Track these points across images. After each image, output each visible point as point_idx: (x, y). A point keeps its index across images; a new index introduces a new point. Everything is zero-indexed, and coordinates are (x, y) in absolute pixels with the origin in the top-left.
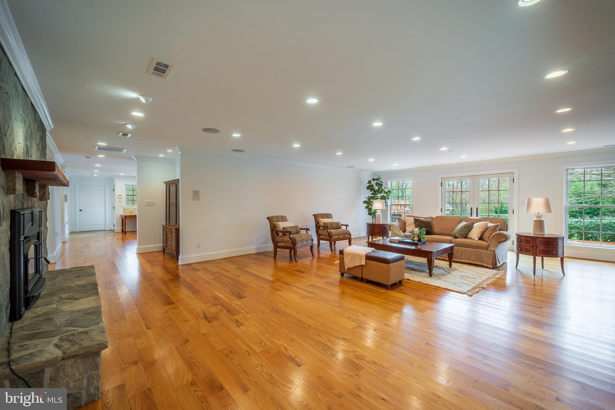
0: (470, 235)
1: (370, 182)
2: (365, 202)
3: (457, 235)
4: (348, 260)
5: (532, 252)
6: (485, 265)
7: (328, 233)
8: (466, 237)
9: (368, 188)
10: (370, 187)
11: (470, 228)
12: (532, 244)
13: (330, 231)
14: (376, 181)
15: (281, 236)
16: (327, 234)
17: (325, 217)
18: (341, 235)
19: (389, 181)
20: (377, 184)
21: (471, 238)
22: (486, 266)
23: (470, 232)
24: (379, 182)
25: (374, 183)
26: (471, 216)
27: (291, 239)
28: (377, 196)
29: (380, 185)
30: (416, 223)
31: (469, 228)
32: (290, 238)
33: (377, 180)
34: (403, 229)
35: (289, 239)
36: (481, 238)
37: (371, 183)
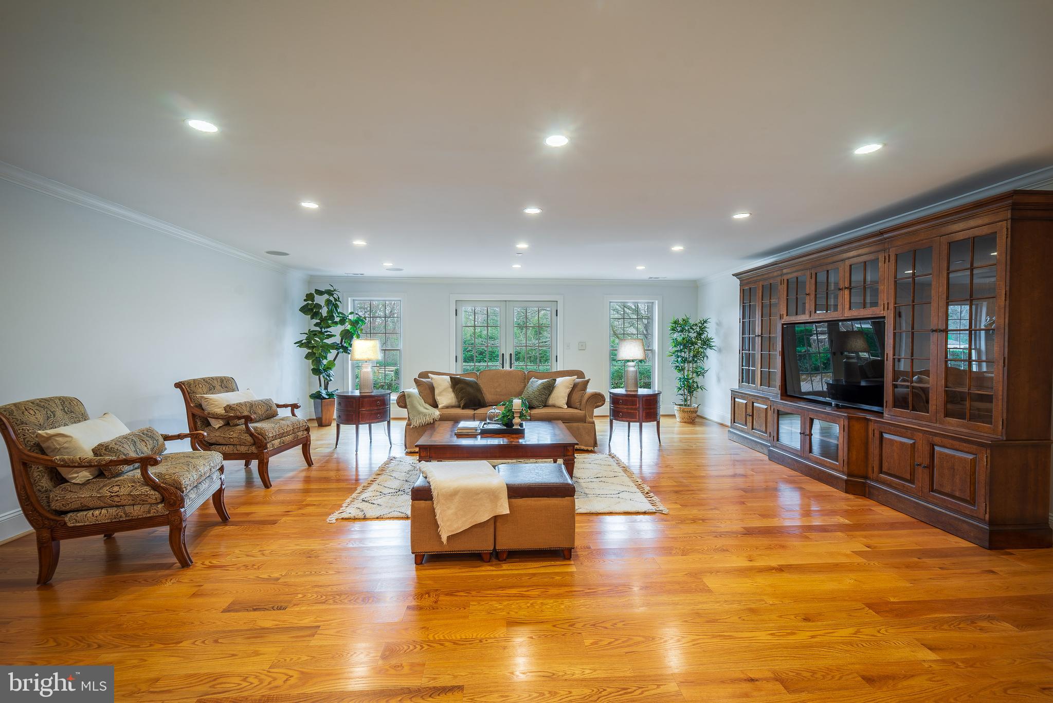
0: (551, 401)
1: (310, 297)
2: (300, 344)
3: (535, 403)
4: (450, 512)
5: (638, 417)
6: (583, 447)
7: (251, 435)
8: (545, 406)
9: (304, 310)
10: (310, 309)
11: (551, 389)
12: (638, 405)
13: (255, 429)
14: (326, 296)
15: (87, 482)
16: (249, 438)
17: (218, 387)
18: (288, 433)
19: (349, 299)
20: (328, 302)
21: (554, 406)
22: (585, 448)
23: (549, 395)
24: (332, 298)
25: (321, 300)
26: (503, 368)
27: (155, 487)
28: (328, 329)
29: (333, 305)
30: (457, 387)
31: (549, 388)
32: (147, 481)
33: (330, 293)
34: (431, 401)
35: (146, 489)
36: (569, 405)
37: (313, 300)
